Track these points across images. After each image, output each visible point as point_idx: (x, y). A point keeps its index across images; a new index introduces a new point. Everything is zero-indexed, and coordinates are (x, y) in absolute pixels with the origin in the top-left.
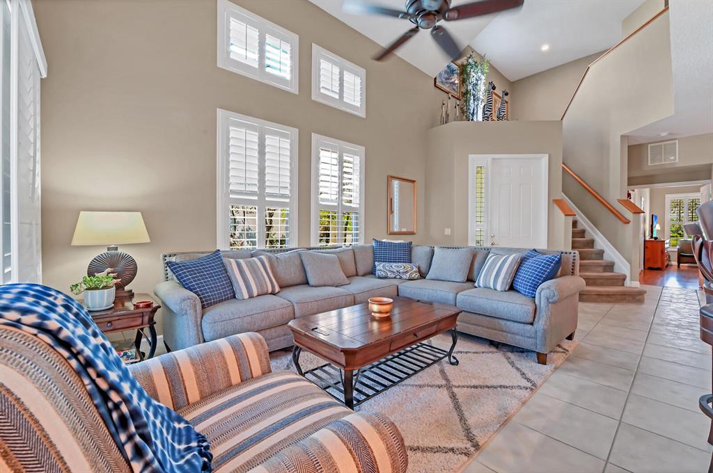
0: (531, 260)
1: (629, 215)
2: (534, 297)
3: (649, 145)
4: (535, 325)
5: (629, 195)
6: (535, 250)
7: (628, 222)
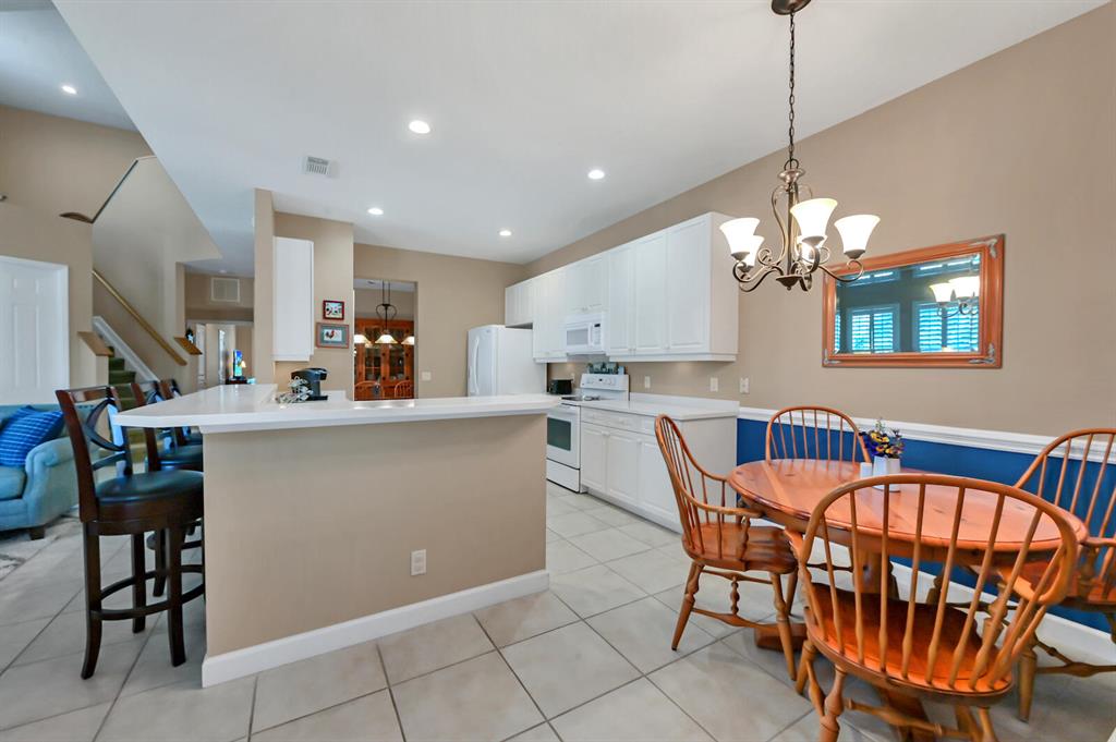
0: (21, 420)
1: (185, 355)
2: (24, 466)
3: (213, 279)
4: (25, 497)
5: (189, 332)
6: (29, 407)
7: (183, 363)
